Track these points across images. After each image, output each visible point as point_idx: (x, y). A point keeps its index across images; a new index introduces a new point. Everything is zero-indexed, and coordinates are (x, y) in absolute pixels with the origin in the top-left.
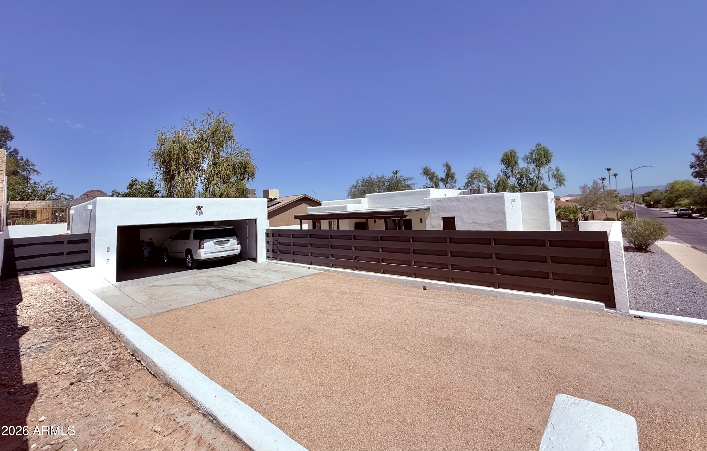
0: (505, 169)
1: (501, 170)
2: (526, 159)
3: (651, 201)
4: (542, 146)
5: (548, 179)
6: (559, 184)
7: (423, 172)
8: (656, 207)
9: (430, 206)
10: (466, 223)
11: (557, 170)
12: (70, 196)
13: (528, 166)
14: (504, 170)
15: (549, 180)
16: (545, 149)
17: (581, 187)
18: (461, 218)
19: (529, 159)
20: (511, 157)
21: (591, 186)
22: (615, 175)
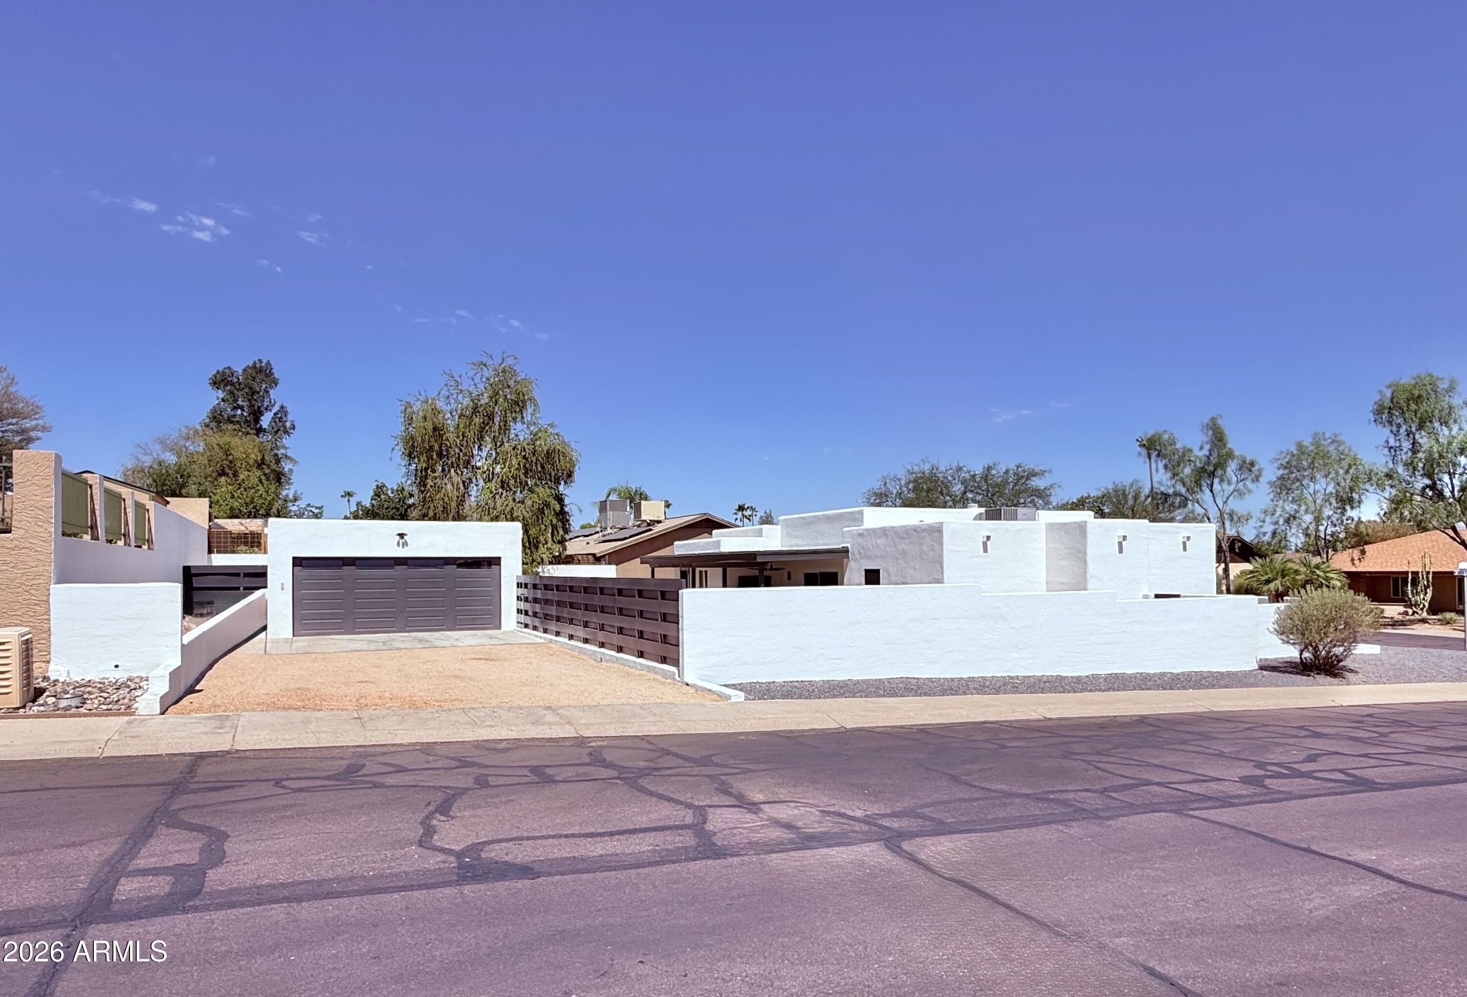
9: (849, 545)
12: (319, 508)
18: (887, 571)
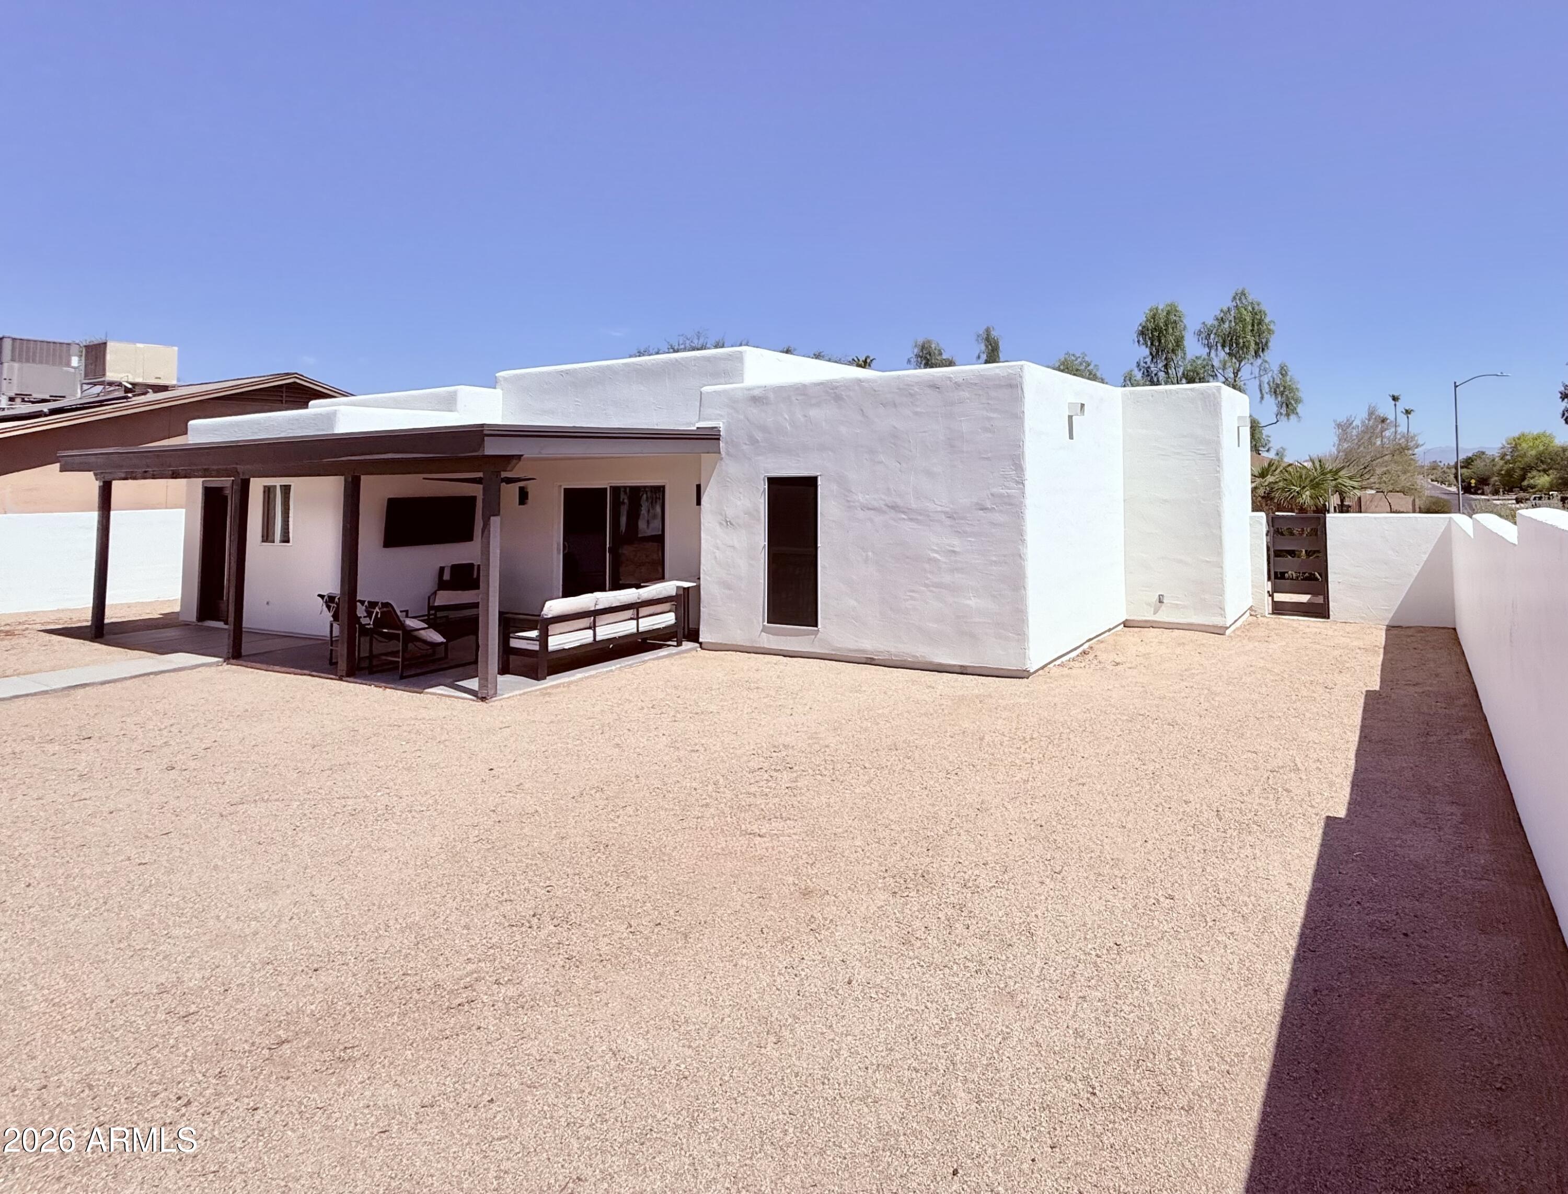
0: (1149, 360)
1: (1138, 365)
2: (1205, 335)
3: (1472, 478)
4: (1250, 298)
5: (1259, 395)
6: (1284, 411)
7: (917, 356)
8: (1480, 492)
9: (720, 424)
10: (865, 508)
11: (1283, 371)
13: (1209, 354)
14: (1146, 363)
15: (1262, 398)
16: (1256, 308)
17: (1339, 426)
18: (843, 482)
19: (1212, 336)
20: (1166, 325)
21: (1363, 422)
22: (1408, 412)
